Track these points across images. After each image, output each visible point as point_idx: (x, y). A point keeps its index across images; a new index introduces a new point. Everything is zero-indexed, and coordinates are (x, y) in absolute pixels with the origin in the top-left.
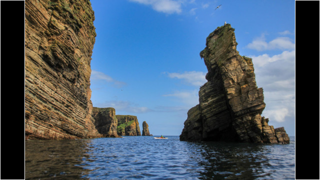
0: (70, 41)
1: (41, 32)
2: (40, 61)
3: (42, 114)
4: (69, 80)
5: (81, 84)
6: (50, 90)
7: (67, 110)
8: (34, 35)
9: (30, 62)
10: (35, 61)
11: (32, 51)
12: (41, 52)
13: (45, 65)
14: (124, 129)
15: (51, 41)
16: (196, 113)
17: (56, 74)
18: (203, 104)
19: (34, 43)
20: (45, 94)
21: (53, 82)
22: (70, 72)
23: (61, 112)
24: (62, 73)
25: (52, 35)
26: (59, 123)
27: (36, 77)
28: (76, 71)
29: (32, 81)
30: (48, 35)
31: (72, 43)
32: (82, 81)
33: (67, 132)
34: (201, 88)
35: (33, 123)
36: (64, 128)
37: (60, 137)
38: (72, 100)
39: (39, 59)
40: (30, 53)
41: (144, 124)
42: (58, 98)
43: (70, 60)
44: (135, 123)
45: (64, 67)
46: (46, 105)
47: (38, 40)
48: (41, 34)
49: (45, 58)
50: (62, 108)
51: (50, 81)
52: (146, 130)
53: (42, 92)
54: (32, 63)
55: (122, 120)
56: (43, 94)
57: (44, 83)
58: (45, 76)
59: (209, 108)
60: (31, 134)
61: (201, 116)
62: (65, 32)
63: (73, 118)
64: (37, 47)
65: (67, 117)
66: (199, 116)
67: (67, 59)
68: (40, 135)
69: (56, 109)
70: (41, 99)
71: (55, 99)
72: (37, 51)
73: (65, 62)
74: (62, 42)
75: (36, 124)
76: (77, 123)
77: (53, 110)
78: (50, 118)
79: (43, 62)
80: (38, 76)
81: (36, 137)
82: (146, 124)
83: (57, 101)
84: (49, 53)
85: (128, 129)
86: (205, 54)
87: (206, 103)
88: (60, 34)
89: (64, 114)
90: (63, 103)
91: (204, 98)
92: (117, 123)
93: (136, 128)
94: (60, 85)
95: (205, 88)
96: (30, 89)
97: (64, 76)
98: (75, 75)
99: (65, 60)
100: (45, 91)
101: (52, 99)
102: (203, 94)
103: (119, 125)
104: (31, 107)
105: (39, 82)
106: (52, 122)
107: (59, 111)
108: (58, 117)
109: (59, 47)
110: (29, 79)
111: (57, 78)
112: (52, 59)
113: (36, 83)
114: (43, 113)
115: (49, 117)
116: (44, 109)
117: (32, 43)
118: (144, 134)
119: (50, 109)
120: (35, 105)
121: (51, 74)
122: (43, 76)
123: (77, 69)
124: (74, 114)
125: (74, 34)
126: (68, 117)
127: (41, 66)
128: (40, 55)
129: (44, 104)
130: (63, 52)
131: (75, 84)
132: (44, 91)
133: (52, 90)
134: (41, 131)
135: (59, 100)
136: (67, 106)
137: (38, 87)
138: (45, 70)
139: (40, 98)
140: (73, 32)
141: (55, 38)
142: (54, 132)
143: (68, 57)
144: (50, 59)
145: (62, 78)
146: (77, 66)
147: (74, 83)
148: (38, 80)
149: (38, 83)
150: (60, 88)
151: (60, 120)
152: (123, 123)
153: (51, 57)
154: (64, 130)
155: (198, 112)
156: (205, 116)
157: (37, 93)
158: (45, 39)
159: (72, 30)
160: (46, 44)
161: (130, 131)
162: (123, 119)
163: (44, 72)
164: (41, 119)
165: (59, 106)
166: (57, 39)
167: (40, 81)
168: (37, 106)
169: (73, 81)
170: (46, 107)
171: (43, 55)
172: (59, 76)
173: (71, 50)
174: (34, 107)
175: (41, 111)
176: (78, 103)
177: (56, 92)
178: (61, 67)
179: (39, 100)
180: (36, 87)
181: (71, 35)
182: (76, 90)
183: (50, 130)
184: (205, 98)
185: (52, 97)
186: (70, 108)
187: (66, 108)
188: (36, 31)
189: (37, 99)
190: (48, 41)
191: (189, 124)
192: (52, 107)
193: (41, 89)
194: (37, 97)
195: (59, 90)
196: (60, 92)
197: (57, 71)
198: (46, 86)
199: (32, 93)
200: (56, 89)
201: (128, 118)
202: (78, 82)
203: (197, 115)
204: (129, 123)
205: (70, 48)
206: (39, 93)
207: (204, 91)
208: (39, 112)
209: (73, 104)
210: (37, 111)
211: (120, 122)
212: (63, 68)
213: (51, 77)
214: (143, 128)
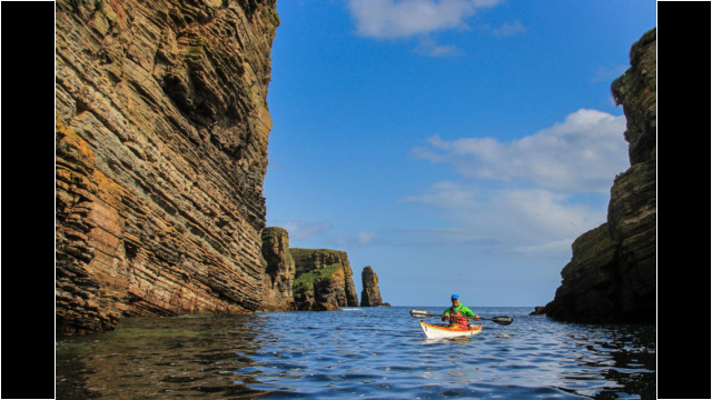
0: (233, 38)
1: (161, 14)
2: (158, 94)
3: (165, 244)
4: (225, 150)
5: (251, 161)
6: (181, 179)
7: (220, 234)
8: (143, 21)
9: (135, 98)
10: (148, 96)
11: (138, 67)
12: (160, 70)
13: (170, 106)
14: (312, 286)
15: (185, 40)
16: (599, 247)
17: (195, 133)
18: (626, 222)
19: (144, 45)
20: (171, 187)
21: (188, 155)
22: (229, 126)
23: (207, 239)
24: (209, 131)
25: (189, 21)
26: (203, 270)
27: (150, 141)
28: (244, 126)
29: (141, 151)
30: (178, 22)
31: (238, 46)
32: (254, 154)
33: (222, 294)
34: (618, 180)
35: (144, 269)
36: (214, 285)
37: (208, 309)
38: (232, 206)
39: (157, 91)
40: (135, 72)
41: (368, 275)
42: (200, 202)
43: (233, 94)
44: (341, 272)
45: (218, 114)
46: (172, 218)
47: (153, 36)
48: (160, 19)
49: (170, 85)
50: (209, 229)
51: (182, 151)
52: (372, 292)
53: (164, 183)
54: (141, 101)
55: (307, 261)
56: (166, 189)
57: (168, 159)
58: (170, 138)
59: (643, 234)
60: (140, 299)
61: (616, 252)
62: (222, 14)
63: (233, 255)
64: (150, 55)
65: (219, 255)
66: (610, 254)
67: (225, 90)
68: (161, 304)
69: (195, 231)
70: (162, 204)
71: (195, 204)
72: (149, 66)
73: (221, 97)
74: (214, 43)
75: (151, 273)
76: (243, 269)
77: (188, 234)
78: (183, 256)
79: (166, 99)
80: (155, 138)
81: (150, 309)
82: (372, 273)
83: (199, 208)
84: (182, 74)
85: (323, 287)
86: (628, 87)
87: (635, 220)
88: (210, 19)
89: (213, 244)
90: (212, 215)
91: (627, 205)
92: (294, 272)
93: (346, 284)
94: (205, 163)
95: (631, 180)
96: (137, 173)
97: (214, 140)
98: (241, 137)
99: (220, 94)
100: (172, 179)
101: (187, 203)
102: (626, 195)
103: (297, 276)
104: (140, 226)
105: (156, 154)
106: (186, 268)
107: (202, 235)
108: (200, 253)
109: (209, 55)
110: (136, 147)
111: (198, 145)
112: (188, 91)
113: (150, 158)
114: (167, 241)
115: (180, 254)
116: (169, 229)
117: (138, 43)
118: (365, 303)
119: (182, 232)
120: (150, 219)
121: (184, 132)
122: (166, 138)
123: (245, 120)
124: (234, 245)
125: (245, 20)
126: (221, 252)
127: (162, 110)
128: (159, 77)
129: (168, 216)
130: (218, 71)
131: (240, 162)
132: (168, 180)
133: (186, 177)
134: (162, 293)
135: (202, 206)
136: (221, 224)
137: (156, 169)
138: (171, 120)
139: (161, 200)
140: (242, 14)
141: (195, 29)
142: (193, 295)
143: (230, 85)
144: (183, 89)
145: (210, 144)
146: (248, 111)
147: (238, 158)
148: (155, 149)
149: (155, 157)
150: (206, 172)
151: (205, 263)
152: (307, 271)
153: (186, 85)
154: (215, 290)
155: (608, 242)
156: (632, 253)
157: (153, 187)
158: (171, 34)
159: (239, 9)
160: (174, 48)
161: (327, 292)
162: (309, 260)
163: (167, 126)
164: (161, 259)
165: (202, 223)
166: (202, 32)
167: (159, 153)
168: (154, 222)
169: (235, 153)
170: (173, 224)
171: (167, 78)
172: (202, 137)
173: (237, 66)
174: (146, 225)
175: (161, 236)
176: (243, 214)
177: (195, 184)
178: (208, 114)
179: (157, 206)
180: (151, 170)
181: (237, 22)
182: (241, 180)
183: (184, 290)
184: (632, 207)
185: (186, 198)
186: (226, 227)
187: (218, 229)
188: (147, 10)
189: (152, 204)
190: (177, 39)
191: (578, 276)
192: (188, 225)
193: (162, 175)
194: (153, 197)
195: (202, 177)
196: (204, 184)
197: (198, 125)
198: (173, 168)
199: (142, 186)
200: (195, 176)
201: (322, 256)
202: (245, 157)
203: (606, 250)
204: (326, 272)
205: (233, 60)
206: (157, 186)
207: (629, 188)
208: (158, 239)
209: (233, 218)
210: (152, 237)
211: (301, 269)
212: (215, 117)
213: (184, 141)
214: (365, 286)
